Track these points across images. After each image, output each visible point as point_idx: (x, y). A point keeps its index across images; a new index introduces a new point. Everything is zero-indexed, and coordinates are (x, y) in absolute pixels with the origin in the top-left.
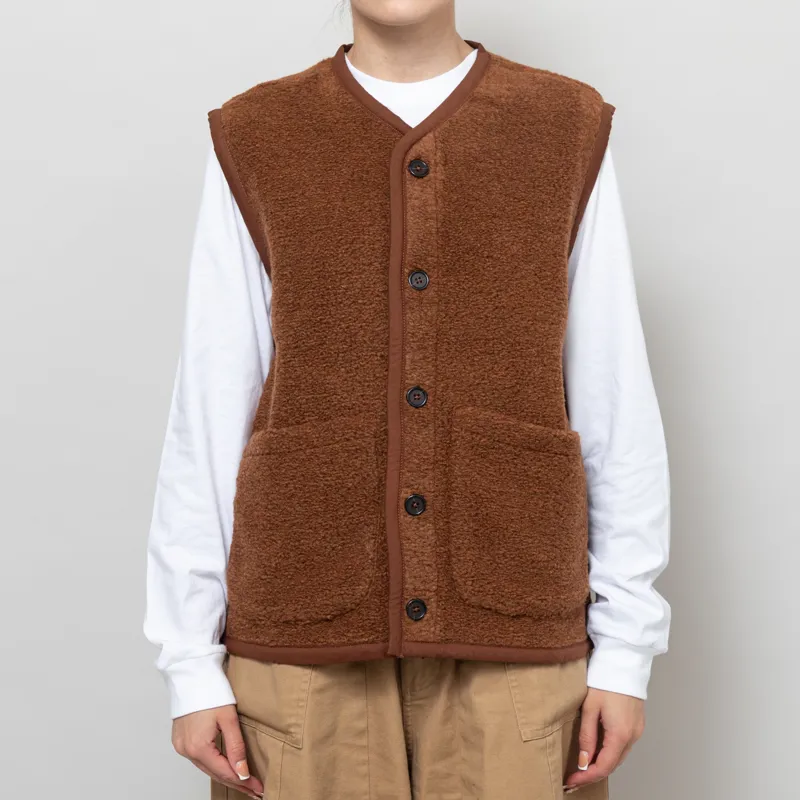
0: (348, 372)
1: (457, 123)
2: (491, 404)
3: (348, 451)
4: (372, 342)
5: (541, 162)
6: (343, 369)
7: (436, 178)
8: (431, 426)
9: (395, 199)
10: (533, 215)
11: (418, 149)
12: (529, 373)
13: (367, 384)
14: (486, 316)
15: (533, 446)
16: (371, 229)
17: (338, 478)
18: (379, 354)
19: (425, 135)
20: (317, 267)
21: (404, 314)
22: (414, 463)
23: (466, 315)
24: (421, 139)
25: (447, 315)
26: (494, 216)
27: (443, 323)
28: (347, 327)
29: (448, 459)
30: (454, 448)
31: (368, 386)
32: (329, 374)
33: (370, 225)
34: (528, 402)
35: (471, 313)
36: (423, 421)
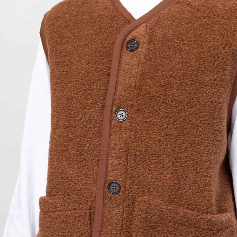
0: (79, 168)
1: (163, 17)
2: (161, 195)
3: (75, 217)
4: (93, 151)
5: (210, 42)
6: (76, 166)
7: (141, 52)
8: (121, 207)
9: (115, 64)
10: (197, 76)
11: (134, 33)
12: (187, 177)
13: (88, 176)
14: (160, 140)
15: (186, 224)
16: (99, 82)
17: (69, 232)
18: (96, 159)
19: (141, 25)
20: (68, 104)
21: (110, 135)
22: (109, 229)
23: (148, 138)
24: (137, 27)
25: (135, 137)
26: (171, 76)
27: (133, 142)
28: (80, 141)
29: (130, 228)
30: (134, 221)
31: (89, 178)
32: (69, 168)
33: (99, 80)
34: (186, 195)
35: (150, 137)
36: (116, 203)
